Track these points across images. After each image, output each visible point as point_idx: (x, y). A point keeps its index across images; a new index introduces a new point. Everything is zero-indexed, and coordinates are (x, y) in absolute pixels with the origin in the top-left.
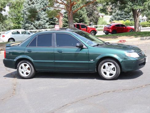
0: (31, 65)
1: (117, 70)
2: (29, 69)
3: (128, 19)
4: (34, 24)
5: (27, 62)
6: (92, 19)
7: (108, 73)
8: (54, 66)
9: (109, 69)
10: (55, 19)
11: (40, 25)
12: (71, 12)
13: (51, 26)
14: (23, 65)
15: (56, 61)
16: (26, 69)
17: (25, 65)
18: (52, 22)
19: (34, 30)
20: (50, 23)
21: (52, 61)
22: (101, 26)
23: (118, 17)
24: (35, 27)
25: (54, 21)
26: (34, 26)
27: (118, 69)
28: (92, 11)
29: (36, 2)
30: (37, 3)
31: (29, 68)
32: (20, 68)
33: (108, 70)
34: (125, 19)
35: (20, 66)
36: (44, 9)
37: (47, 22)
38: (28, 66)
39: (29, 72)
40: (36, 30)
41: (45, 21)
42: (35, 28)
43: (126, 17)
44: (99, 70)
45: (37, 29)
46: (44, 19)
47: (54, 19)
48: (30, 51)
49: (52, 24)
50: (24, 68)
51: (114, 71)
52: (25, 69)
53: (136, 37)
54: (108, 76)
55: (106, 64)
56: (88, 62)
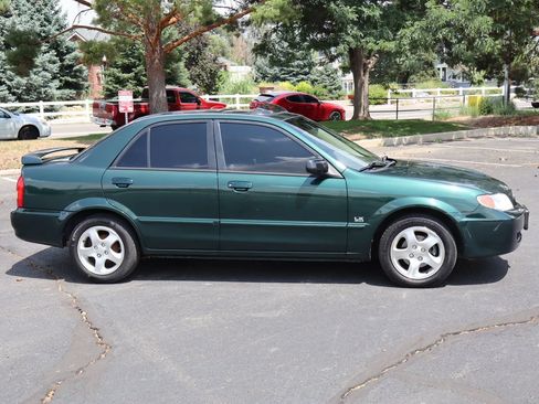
0: (125, 233)
1: (446, 254)
2: (116, 247)
3: (303, 80)
4: (8, 83)
5: (112, 223)
6: (198, 76)
7: (415, 264)
8: (216, 237)
9: (419, 248)
10: (80, 71)
11: (29, 89)
12: (158, 48)
13: (67, 91)
14: (93, 233)
15: (224, 221)
16: (104, 248)
17: (103, 234)
18: (70, 79)
19: (9, 105)
20: (61, 81)
21: (211, 221)
22: (232, 96)
23: (272, 71)
24: (14, 94)
25: (75, 76)
26: (9, 88)
27: (451, 252)
28: (198, 48)
29: (17, 12)
30: (19, 15)
31: (117, 243)
32: (81, 245)
33: (418, 252)
34: (295, 79)
35: (83, 238)
36: (43, 35)
37: (54, 78)
38: (113, 237)
39: (118, 257)
40: (17, 104)
41: (49, 75)
42: (13, 98)
43: (298, 74)
44: (381, 253)
45: (20, 99)
46: (44, 70)
47: (76, 71)
48: (123, 184)
49: (67, 85)
50: (100, 246)
51: (437, 255)
52: (100, 249)
53: (368, 138)
54: (413, 274)
55: (409, 233)
56: (344, 224)
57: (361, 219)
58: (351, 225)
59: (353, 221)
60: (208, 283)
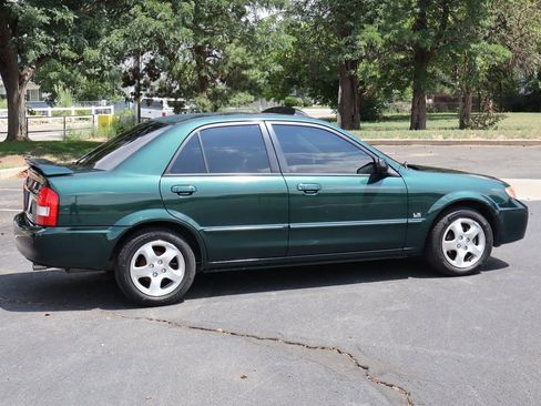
1: (486, 242)
7: (461, 254)
8: (283, 243)
9: (465, 238)
14: (147, 249)
15: (292, 226)
16: (161, 266)
17: (159, 250)
21: (280, 226)
31: (176, 259)
38: (171, 253)
39: (177, 274)
48: (184, 192)
50: (156, 264)
51: (477, 244)
52: (156, 267)
56: (403, 221)
57: (419, 214)
58: (410, 221)
59: (412, 217)
60: (274, 293)
